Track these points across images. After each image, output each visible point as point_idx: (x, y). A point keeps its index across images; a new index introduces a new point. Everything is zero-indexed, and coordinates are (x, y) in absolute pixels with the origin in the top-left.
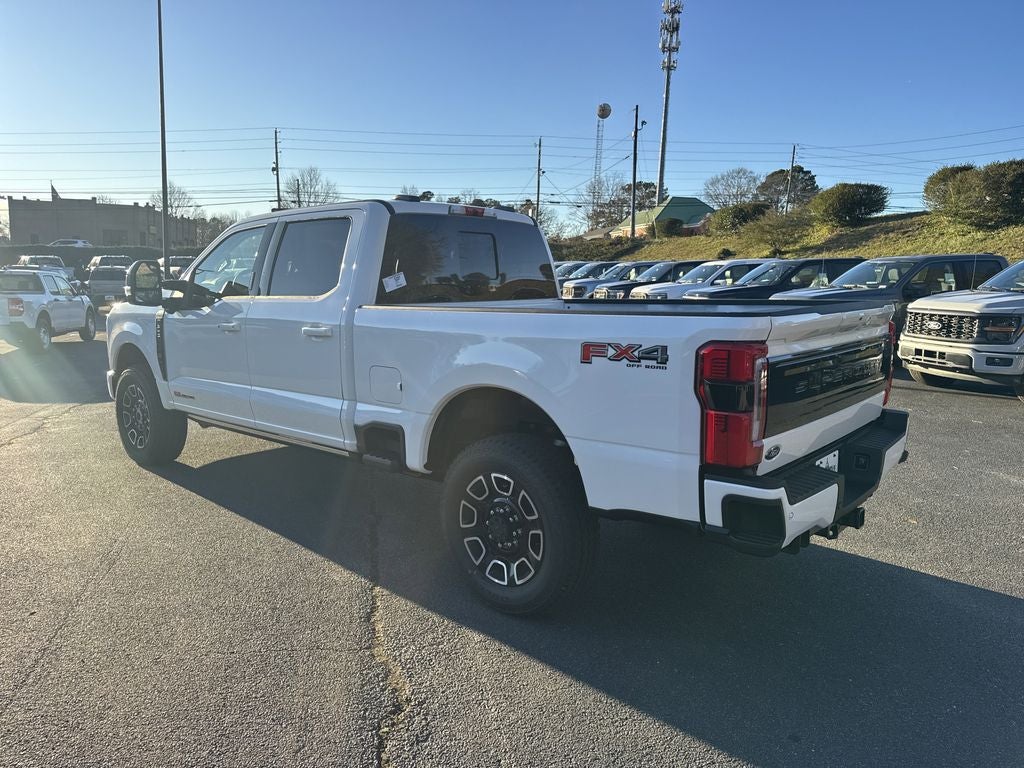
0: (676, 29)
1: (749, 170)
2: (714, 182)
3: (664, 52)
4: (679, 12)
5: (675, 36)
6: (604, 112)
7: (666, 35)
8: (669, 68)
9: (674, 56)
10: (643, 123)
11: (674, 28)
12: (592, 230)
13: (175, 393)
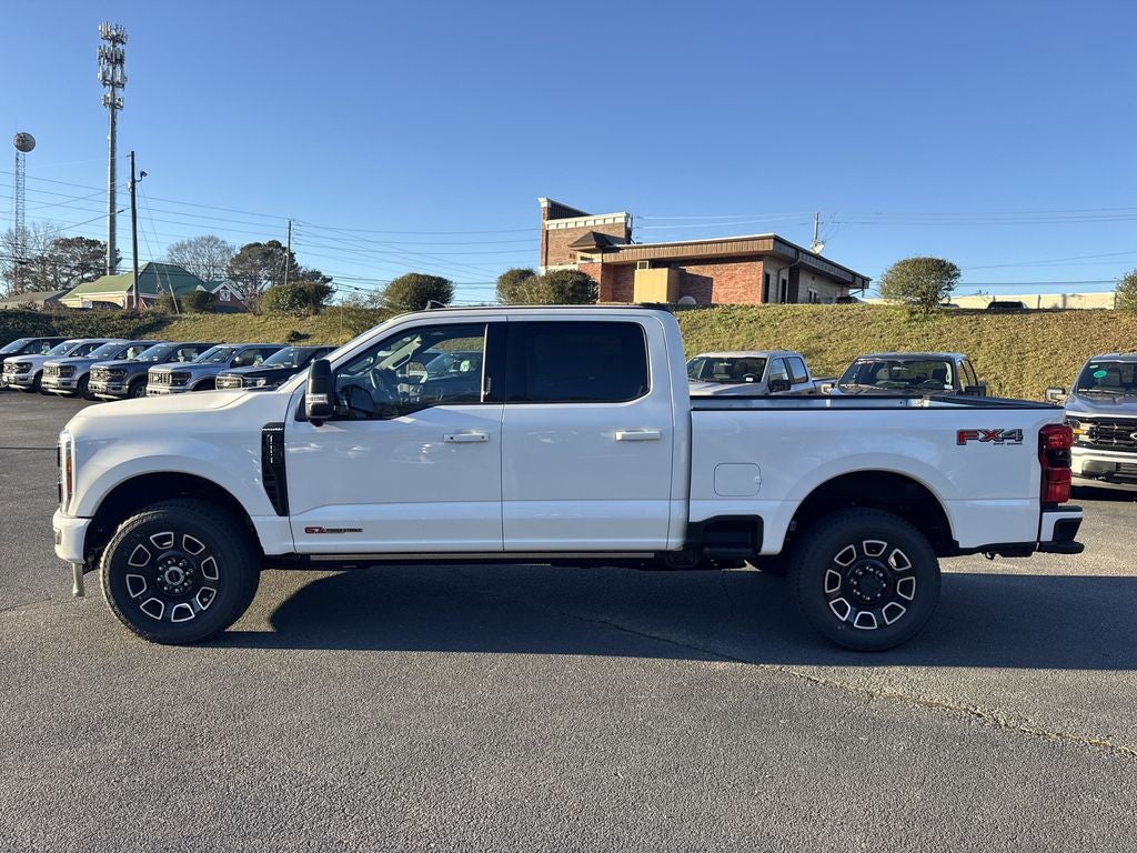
0: (120, 61)
1: (221, 239)
2: (180, 248)
3: (105, 85)
4: (123, 43)
5: (118, 68)
6: (25, 143)
7: (106, 66)
8: (114, 106)
9: (119, 92)
10: (143, 174)
11: (118, 60)
12: (17, 293)
13: (309, 530)
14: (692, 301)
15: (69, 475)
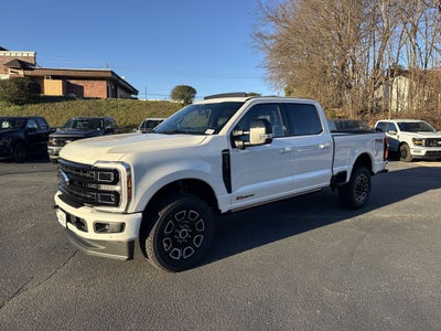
13: (238, 198)
14: (74, 95)
15: (129, 189)
